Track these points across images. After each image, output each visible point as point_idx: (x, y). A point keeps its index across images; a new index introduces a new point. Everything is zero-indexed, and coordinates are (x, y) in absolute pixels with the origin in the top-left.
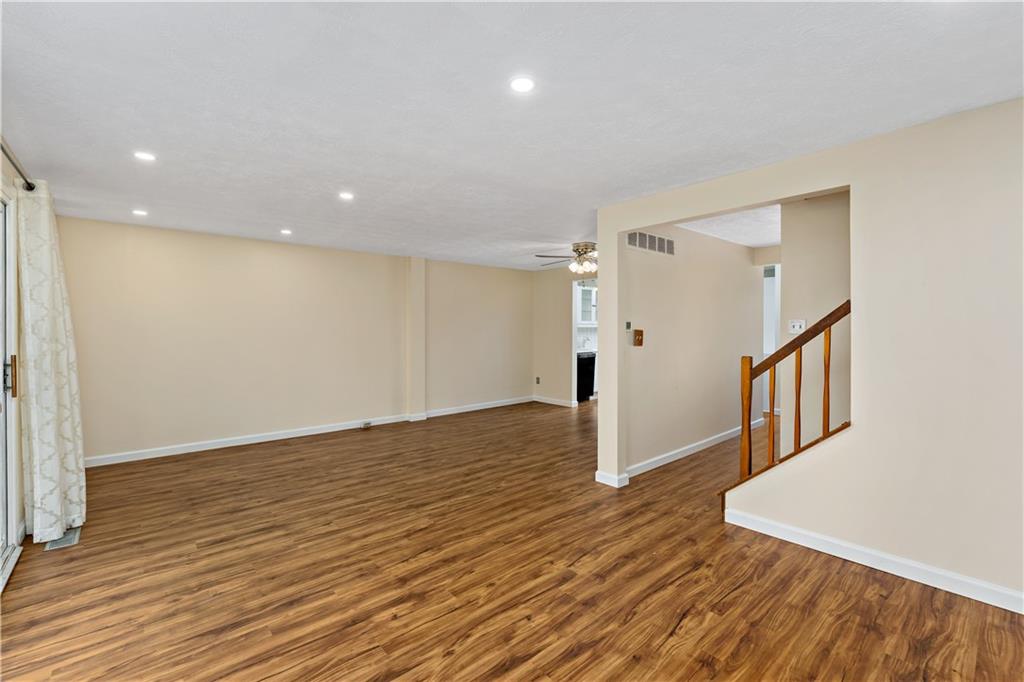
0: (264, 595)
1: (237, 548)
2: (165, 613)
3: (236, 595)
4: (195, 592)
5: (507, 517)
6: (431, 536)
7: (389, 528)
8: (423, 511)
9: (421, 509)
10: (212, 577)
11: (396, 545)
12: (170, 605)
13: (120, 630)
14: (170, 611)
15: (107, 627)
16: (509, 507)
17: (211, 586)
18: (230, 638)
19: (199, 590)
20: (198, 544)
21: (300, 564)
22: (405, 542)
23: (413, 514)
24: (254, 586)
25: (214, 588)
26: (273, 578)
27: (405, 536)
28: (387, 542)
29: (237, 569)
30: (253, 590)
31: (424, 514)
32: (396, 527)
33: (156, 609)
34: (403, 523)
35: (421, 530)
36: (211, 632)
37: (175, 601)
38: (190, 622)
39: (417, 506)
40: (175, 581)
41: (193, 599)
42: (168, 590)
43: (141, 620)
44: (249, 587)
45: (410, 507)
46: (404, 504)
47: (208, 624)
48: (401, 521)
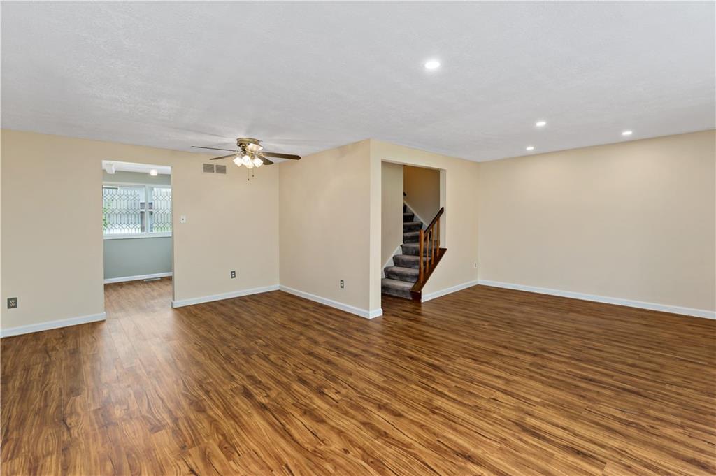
0: (598, 392)
1: (576, 435)
2: (663, 424)
3: (612, 403)
4: (636, 424)
10: (616, 425)
12: (657, 427)
13: (697, 434)
14: (659, 423)
15: (709, 443)
17: (622, 419)
18: (634, 388)
19: (632, 423)
20: (602, 469)
21: (558, 392)
24: (597, 400)
25: (622, 417)
26: (582, 396)
29: (595, 418)
30: (600, 399)
33: (669, 431)
36: (641, 395)
37: (653, 427)
38: (649, 407)
40: (646, 444)
41: (640, 420)
42: (655, 440)
43: (681, 430)
44: (600, 401)
47: (640, 400)
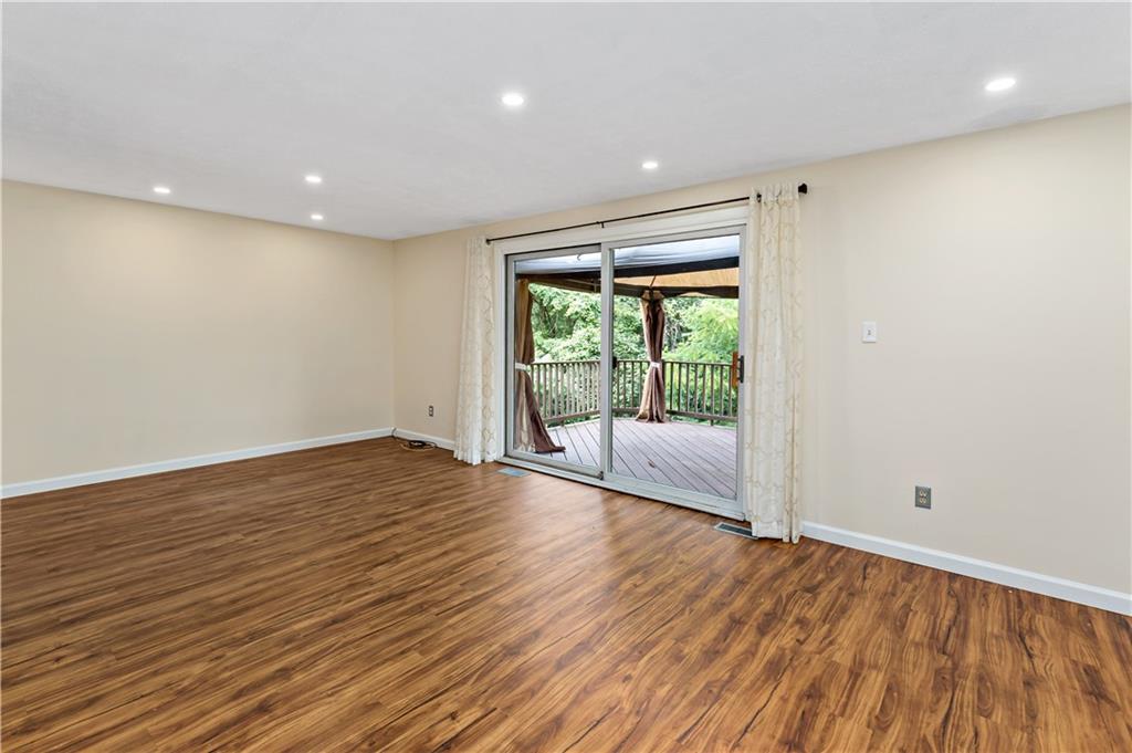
5: (260, 586)
6: (371, 557)
7: (423, 563)
8: (380, 590)
9: (385, 593)
11: (409, 547)
16: (241, 604)
22: (400, 550)
23: (396, 584)
27: (401, 555)
28: (419, 549)
31: (380, 585)
32: (414, 566)
34: (405, 571)
35: (382, 563)
39: (390, 598)
45: (401, 596)
46: (412, 601)
48: (408, 574)
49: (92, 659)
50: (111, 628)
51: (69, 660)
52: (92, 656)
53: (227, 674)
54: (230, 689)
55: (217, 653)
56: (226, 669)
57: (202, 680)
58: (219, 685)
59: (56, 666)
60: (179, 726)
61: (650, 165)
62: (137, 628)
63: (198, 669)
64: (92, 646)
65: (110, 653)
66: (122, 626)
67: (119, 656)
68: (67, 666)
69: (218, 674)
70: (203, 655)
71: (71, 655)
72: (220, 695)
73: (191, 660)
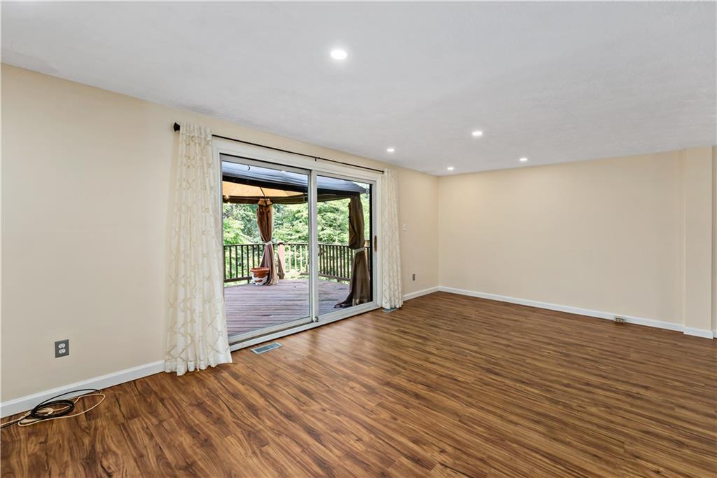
49: (638, 455)
50: (615, 468)
51: (650, 465)
52: (637, 457)
53: (585, 400)
54: (591, 396)
55: (580, 409)
56: (583, 401)
57: (596, 405)
58: (593, 399)
59: (661, 469)
60: (619, 400)
61: (391, 150)
62: (600, 453)
63: (594, 410)
64: (634, 464)
65: (626, 451)
66: (608, 463)
67: (622, 444)
68: (654, 463)
69: (588, 402)
70: (585, 412)
71: (648, 468)
72: (595, 397)
73: (592, 415)
